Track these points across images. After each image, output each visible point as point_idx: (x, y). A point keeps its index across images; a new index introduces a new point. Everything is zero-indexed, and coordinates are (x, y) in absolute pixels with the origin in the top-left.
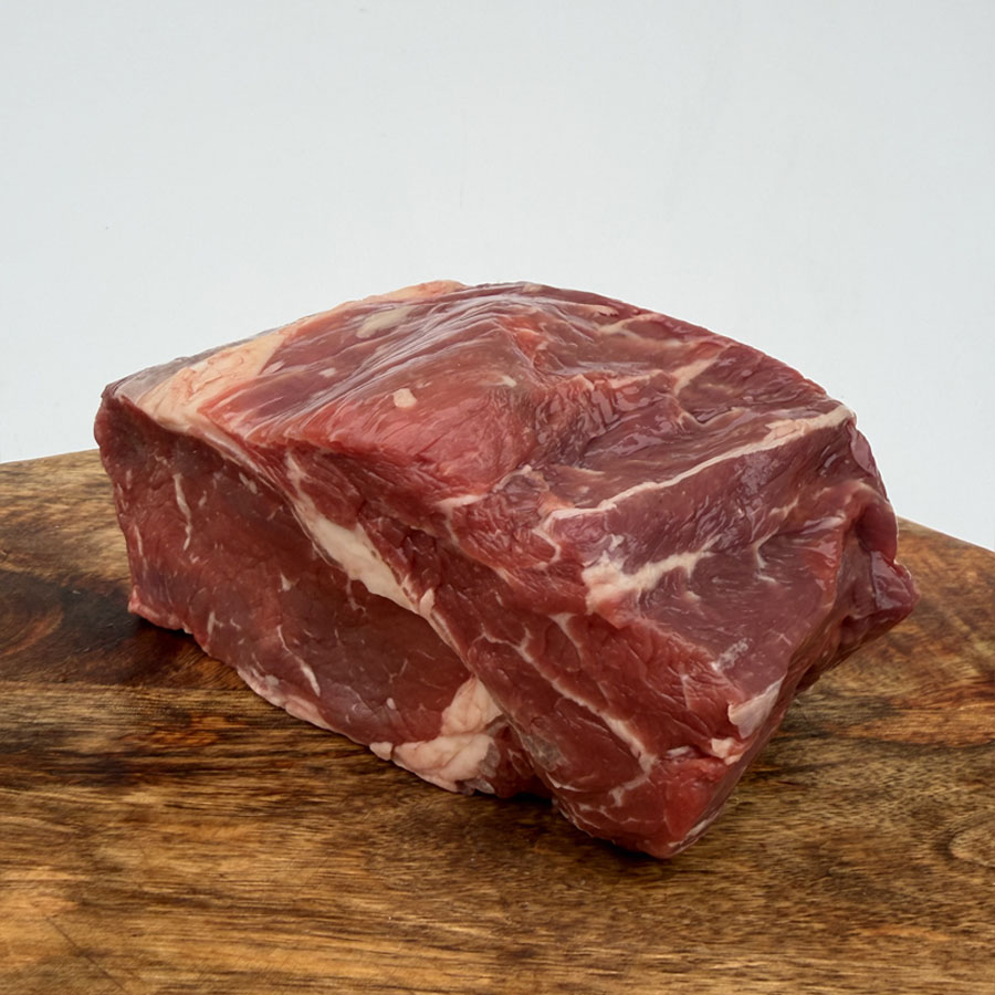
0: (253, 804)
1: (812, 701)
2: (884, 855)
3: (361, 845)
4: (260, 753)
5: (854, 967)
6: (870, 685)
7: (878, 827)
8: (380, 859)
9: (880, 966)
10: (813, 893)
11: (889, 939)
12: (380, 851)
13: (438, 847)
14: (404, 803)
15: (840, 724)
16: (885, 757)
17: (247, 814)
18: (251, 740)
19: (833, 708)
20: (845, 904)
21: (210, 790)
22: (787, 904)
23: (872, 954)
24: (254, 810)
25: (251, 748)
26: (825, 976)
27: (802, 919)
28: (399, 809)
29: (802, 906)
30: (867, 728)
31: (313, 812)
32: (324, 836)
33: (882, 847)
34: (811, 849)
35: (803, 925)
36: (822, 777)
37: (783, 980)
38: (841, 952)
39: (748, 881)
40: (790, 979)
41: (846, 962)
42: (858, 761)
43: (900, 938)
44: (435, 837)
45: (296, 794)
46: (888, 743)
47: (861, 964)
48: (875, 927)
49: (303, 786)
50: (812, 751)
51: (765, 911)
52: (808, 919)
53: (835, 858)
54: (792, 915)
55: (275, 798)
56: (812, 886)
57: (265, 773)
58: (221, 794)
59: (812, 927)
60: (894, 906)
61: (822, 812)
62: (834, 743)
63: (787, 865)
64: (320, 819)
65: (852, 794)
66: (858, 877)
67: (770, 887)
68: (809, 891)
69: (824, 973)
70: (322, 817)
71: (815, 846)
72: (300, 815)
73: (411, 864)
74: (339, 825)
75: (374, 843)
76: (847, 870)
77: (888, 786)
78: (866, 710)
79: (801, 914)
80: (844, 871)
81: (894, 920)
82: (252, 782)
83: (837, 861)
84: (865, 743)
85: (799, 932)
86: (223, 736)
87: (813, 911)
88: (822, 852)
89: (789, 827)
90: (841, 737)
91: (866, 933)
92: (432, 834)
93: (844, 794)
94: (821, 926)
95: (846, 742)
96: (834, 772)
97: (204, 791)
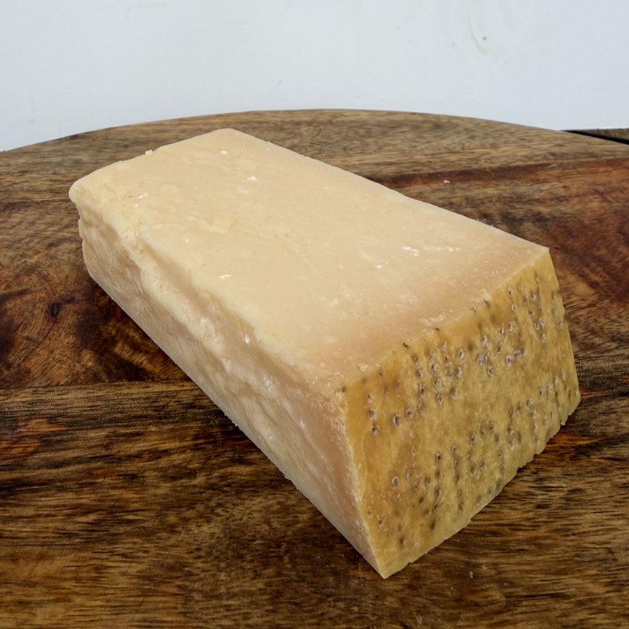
0: (70, 527)
3: (177, 578)
4: (78, 460)
8: (197, 596)
12: (196, 586)
13: (257, 576)
14: (218, 515)
17: (64, 542)
18: (71, 444)
21: (30, 512)
24: (70, 535)
25: (70, 454)
28: (212, 525)
31: (128, 534)
32: (140, 567)
44: (251, 561)
45: (112, 510)
49: (117, 500)
55: (92, 517)
57: (82, 486)
58: (39, 516)
64: (135, 543)
70: (136, 540)
72: (114, 539)
73: (230, 602)
74: (153, 551)
75: (190, 574)
82: (69, 498)
86: (46, 442)
92: (249, 558)
97: (24, 514)
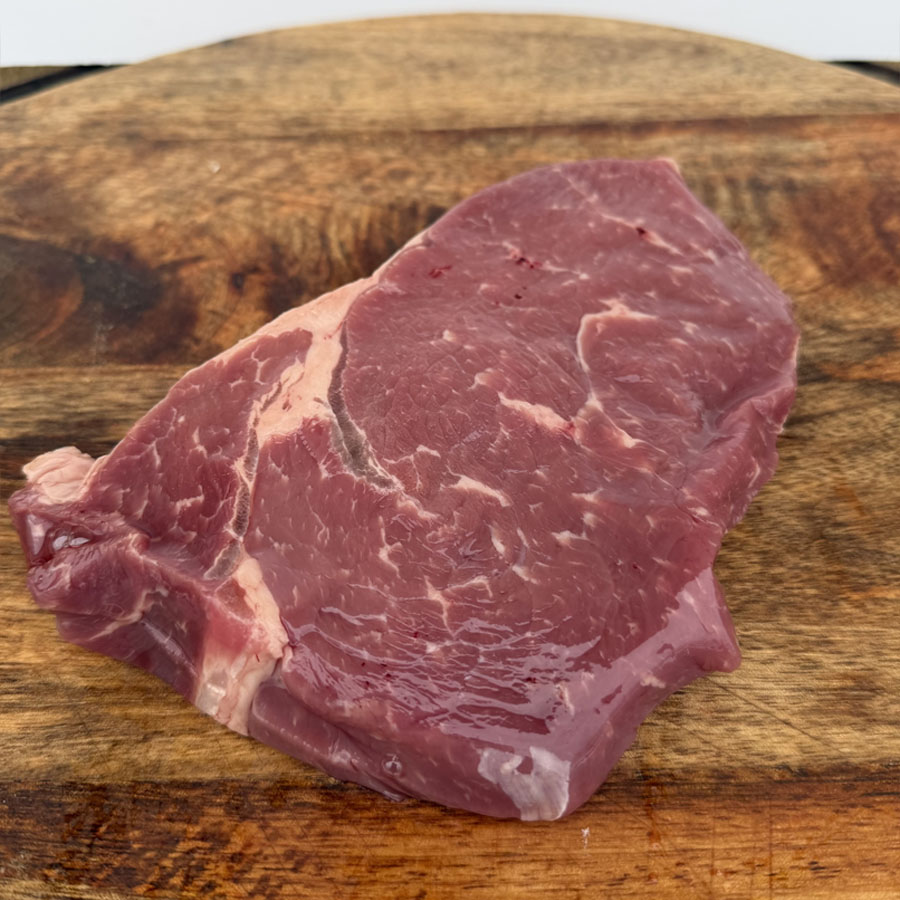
1: (814, 338)
2: (878, 513)
5: (842, 632)
6: (873, 314)
7: (874, 481)
9: (866, 629)
10: (807, 558)
11: (876, 601)
15: (841, 363)
16: (884, 401)
19: (835, 345)
20: (838, 568)
22: (780, 570)
23: (860, 618)
26: (814, 643)
27: (795, 585)
29: (796, 571)
30: (869, 367)
33: (876, 504)
34: (807, 510)
35: (796, 591)
36: (820, 427)
37: (776, 648)
38: (829, 616)
39: (744, 547)
40: (781, 647)
41: (834, 627)
42: (857, 407)
43: (887, 600)
46: (888, 384)
47: (849, 628)
48: (864, 590)
50: (812, 398)
51: (760, 578)
52: (800, 585)
53: (829, 518)
54: (786, 581)
56: (807, 549)
59: (804, 593)
60: (884, 567)
61: (818, 468)
62: (832, 388)
63: (783, 528)
65: (850, 446)
66: (850, 538)
67: (764, 553)
68: (802, 555)
69: (813, 639)
71: (811, 507)
76: (840, 531)
77: (886, 435)
78: (868, 346)
79: (794, 580)
80: (837, 532)
81: (883, 582)
83: (831, 522)
84: (866, 385)
85: (792, 599)
87: (805, 576)
88: (817, 513)
89: (786, 487)
90: (842, 380)
91: (855, 596)
93: (841, 447)
94: (813, 592)
95: (845, 386)
96: (834, 422)
